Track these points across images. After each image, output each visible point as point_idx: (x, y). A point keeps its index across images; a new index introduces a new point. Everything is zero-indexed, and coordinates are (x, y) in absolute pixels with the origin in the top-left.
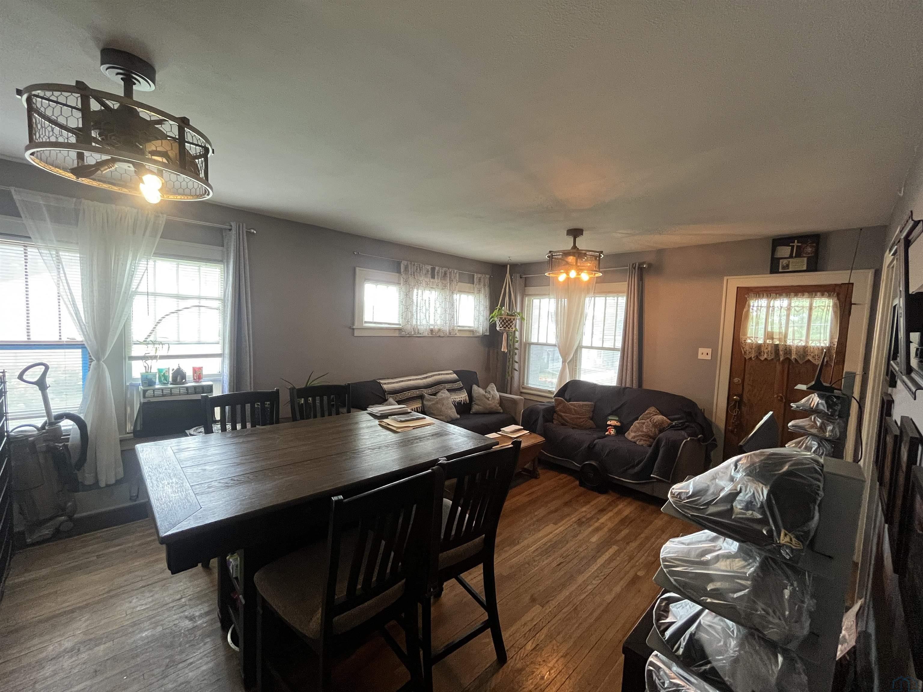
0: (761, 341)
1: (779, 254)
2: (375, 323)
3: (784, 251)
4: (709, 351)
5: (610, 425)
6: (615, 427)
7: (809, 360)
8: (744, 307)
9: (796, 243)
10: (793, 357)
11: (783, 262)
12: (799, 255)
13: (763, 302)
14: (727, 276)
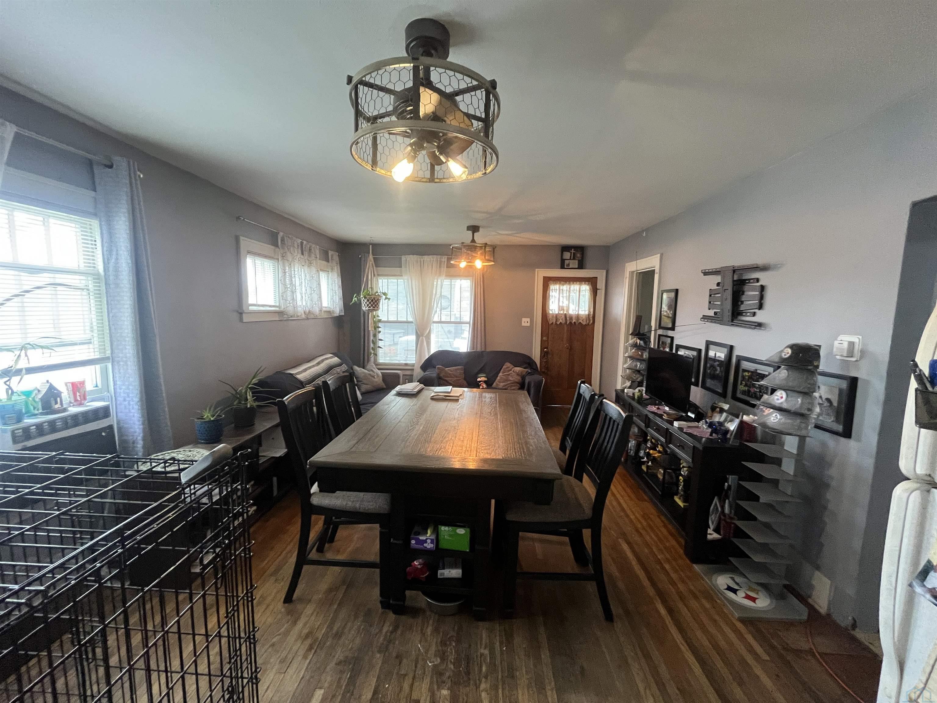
0: (557, 313)
1: (564, 257)
2: (259, 306)
3: (567, 255)
4: (529, 320)
5: (481, 381)
6: (485, 382)
7: (580, 323)
8: (547, 290)
9: (573, 251)
10: (574, 321)
11: (567, 262)
12: (574, 259)
13: (557, 287)
14: (538, 268)
